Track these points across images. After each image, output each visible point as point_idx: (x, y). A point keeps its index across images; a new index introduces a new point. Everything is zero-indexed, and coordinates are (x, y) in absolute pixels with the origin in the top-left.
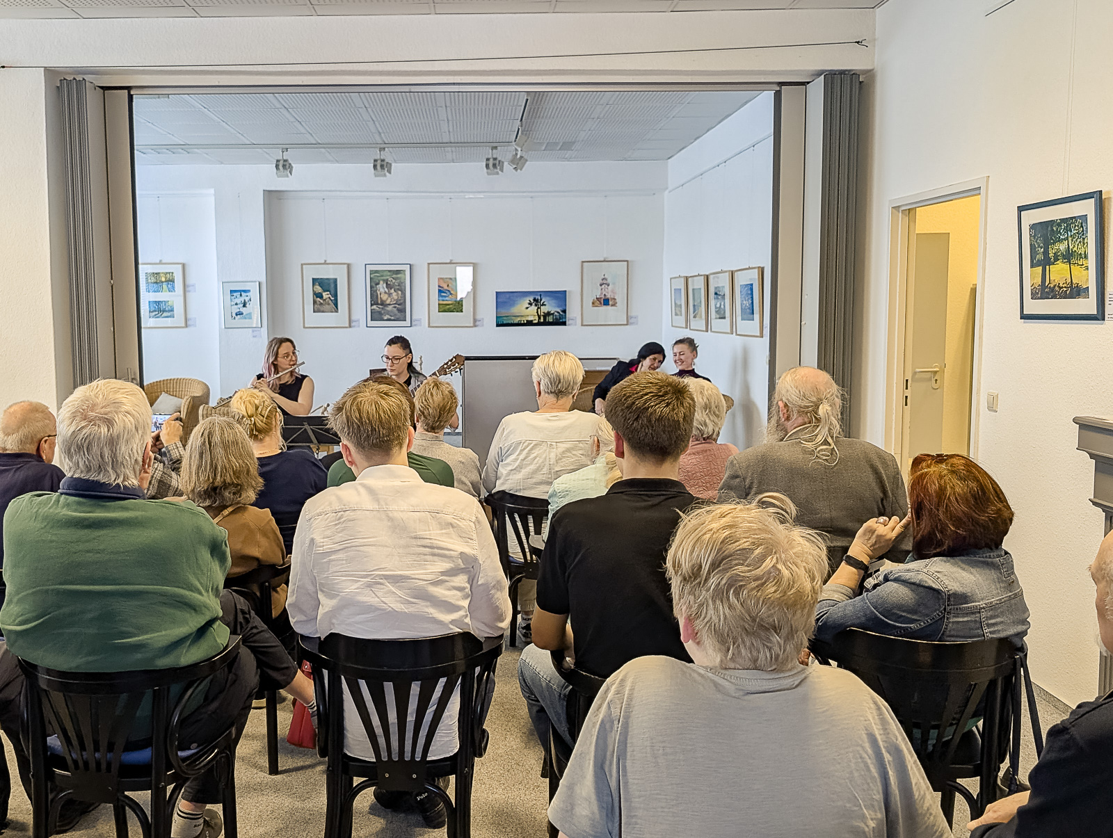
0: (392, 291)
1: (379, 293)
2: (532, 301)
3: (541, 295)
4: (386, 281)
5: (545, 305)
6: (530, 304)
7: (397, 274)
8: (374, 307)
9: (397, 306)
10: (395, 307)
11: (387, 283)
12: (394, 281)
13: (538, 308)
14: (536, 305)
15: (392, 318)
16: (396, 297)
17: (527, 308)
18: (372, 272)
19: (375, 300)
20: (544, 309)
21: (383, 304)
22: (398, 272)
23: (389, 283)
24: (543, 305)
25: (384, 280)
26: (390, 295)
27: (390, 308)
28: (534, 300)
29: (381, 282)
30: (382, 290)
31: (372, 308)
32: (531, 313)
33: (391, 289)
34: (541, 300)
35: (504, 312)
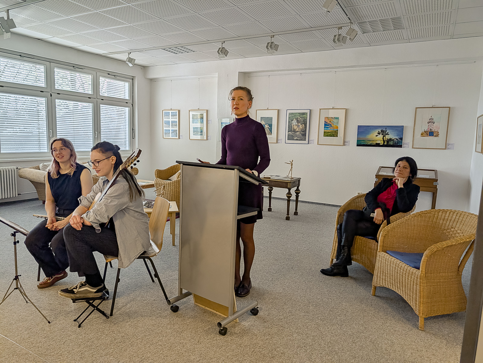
0: (300, 124)
1: (293, 125)
2: (380, 132)
3: (386, 128)
4: (297, 119)
5: (388, 134)
6: (379, 133)
7: (303, 115)
8: (290, 133)
9: (301, 132)
10: (301, 133)
11: (297, 120)
12: (301, 119)
13: (384, 136)
14: (383, 134)
15: (299, 139)
16: (301, 128)
17: (377, 136)
18: (290, 114)
19: (290, 129)
20: (387, 137)
21: (295, 131)
22: (304, 114)
23: (298, 120)
24: (387, 134)
25: (296, 118)
26: (298, 126)
27: (298, 133)
28: (382, 131)
29: (294, 120)
30: (294, 124)
31: (289, 133)
32: (379, 139)
33: (299, 123)
34: (386, 131)
35: (362, 138)
